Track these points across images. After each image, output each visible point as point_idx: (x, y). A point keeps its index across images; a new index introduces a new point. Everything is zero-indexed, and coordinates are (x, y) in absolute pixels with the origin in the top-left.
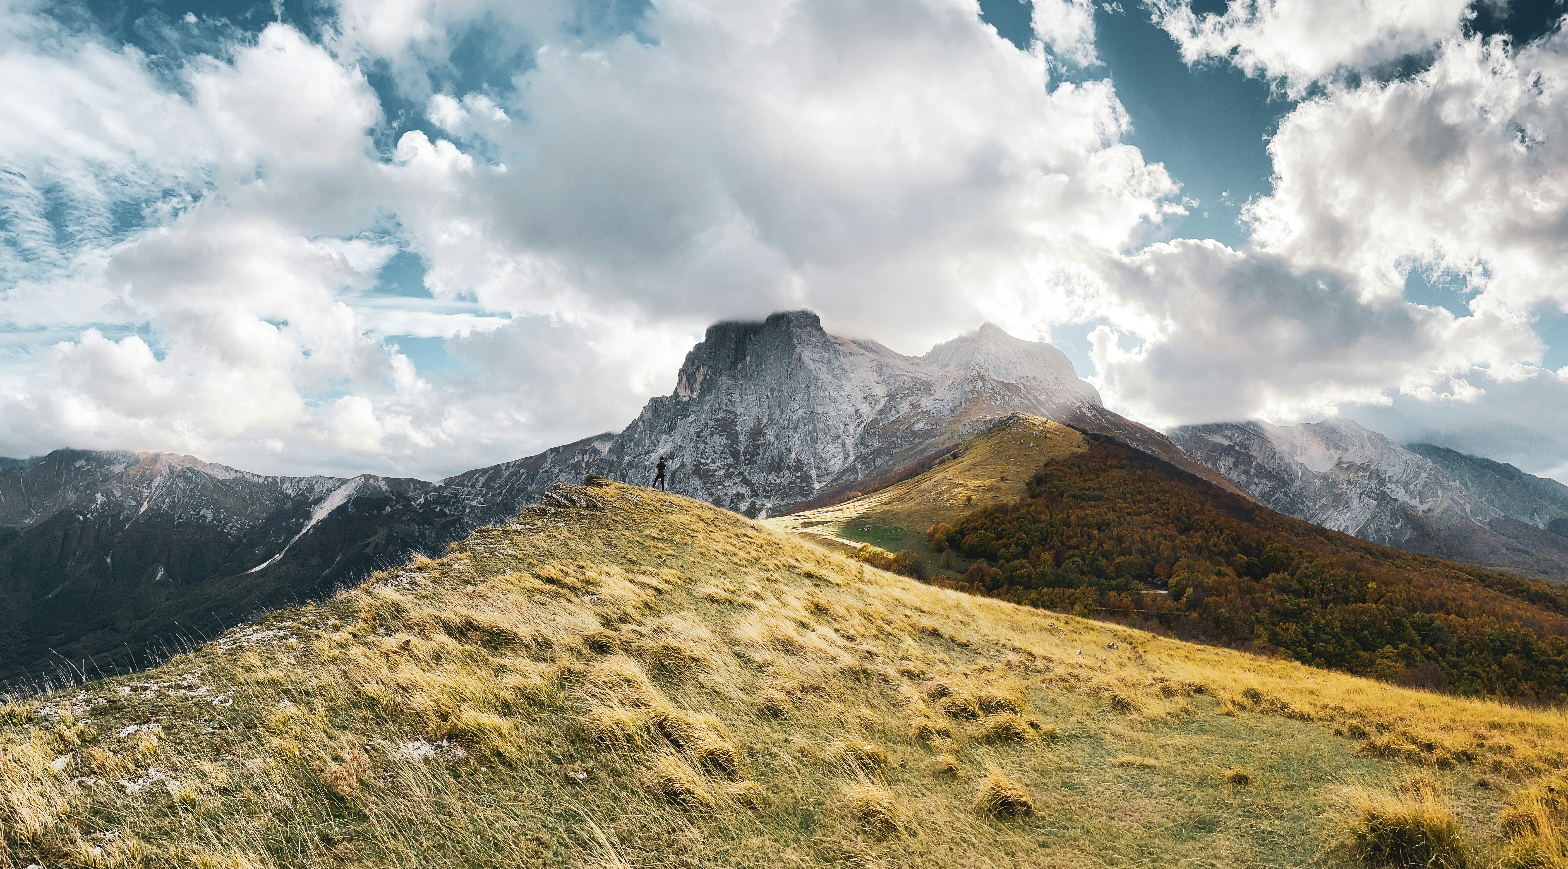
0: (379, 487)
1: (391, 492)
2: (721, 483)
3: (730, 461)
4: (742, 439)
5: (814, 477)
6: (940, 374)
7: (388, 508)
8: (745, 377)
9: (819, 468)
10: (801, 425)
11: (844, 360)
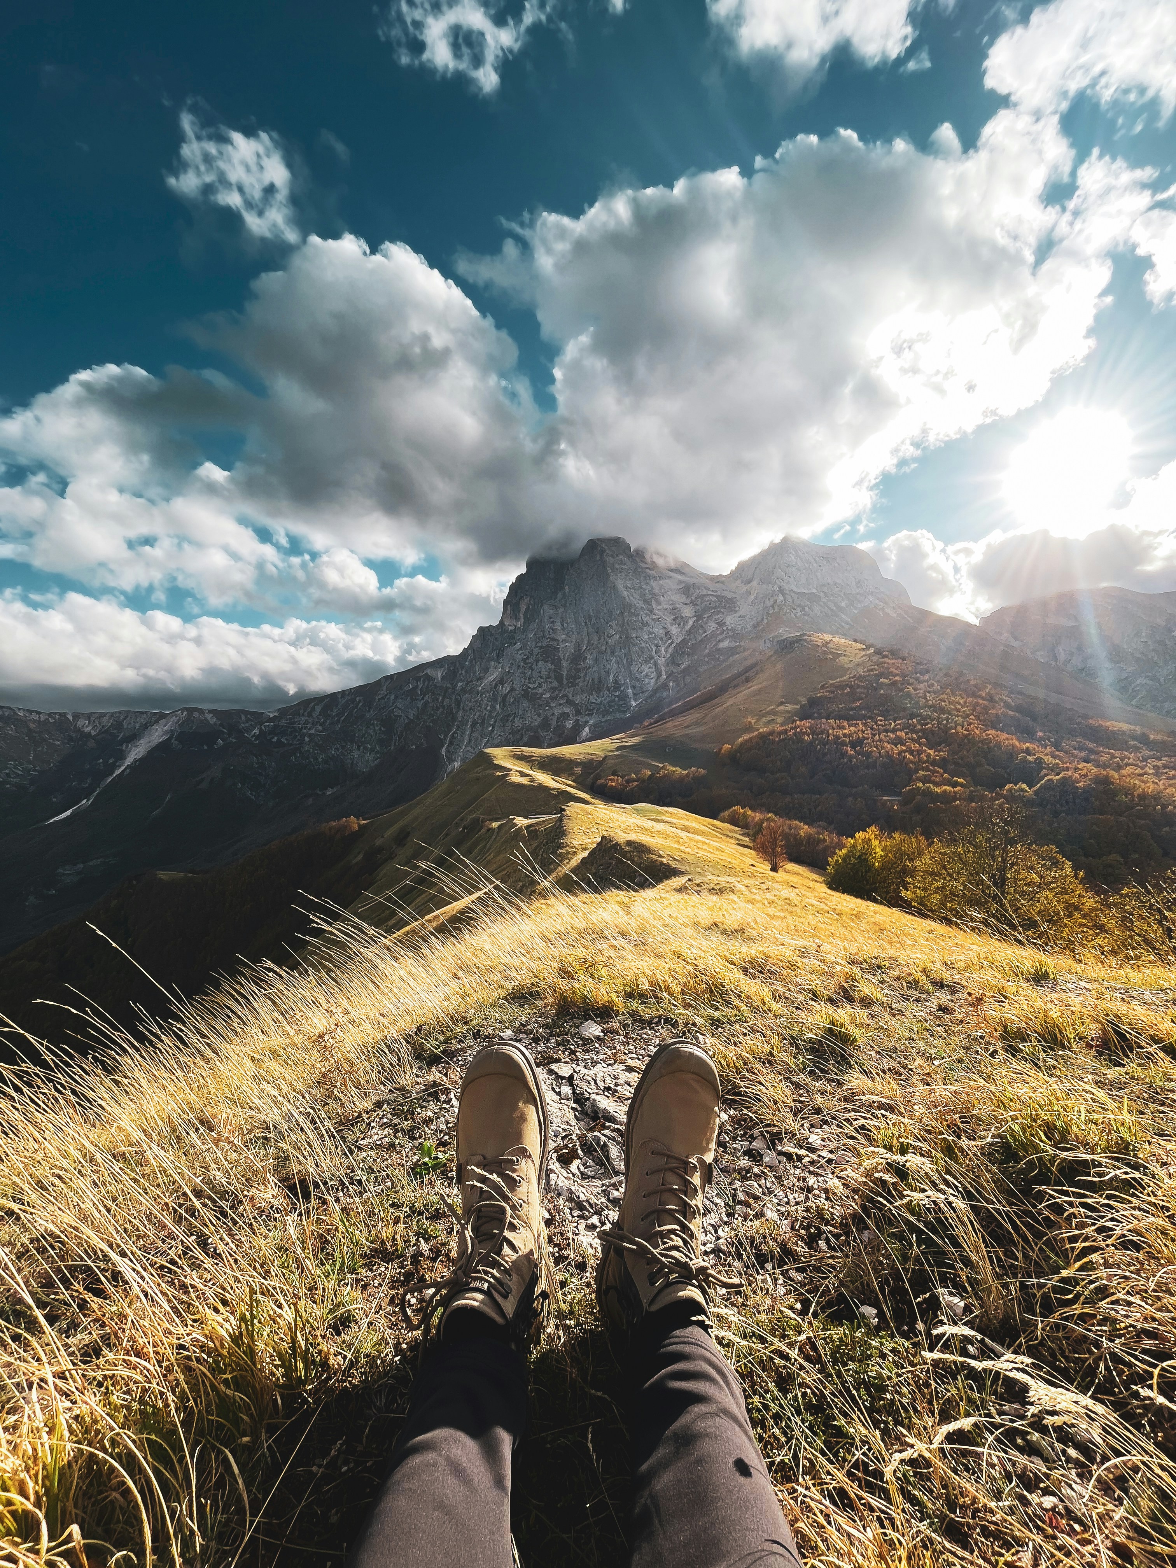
0: (206, 719)
1: (221, 725)
2: (548, 704)
3: (555, 684)
4: (565, 664)
5: (631, 695)
6: (744, 590)
7: (220, 741)
8: (564, 606)
9: (634, 687)
10: (618, 649)
11: (654, 584)
